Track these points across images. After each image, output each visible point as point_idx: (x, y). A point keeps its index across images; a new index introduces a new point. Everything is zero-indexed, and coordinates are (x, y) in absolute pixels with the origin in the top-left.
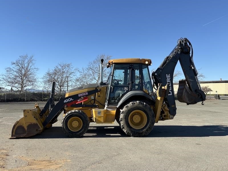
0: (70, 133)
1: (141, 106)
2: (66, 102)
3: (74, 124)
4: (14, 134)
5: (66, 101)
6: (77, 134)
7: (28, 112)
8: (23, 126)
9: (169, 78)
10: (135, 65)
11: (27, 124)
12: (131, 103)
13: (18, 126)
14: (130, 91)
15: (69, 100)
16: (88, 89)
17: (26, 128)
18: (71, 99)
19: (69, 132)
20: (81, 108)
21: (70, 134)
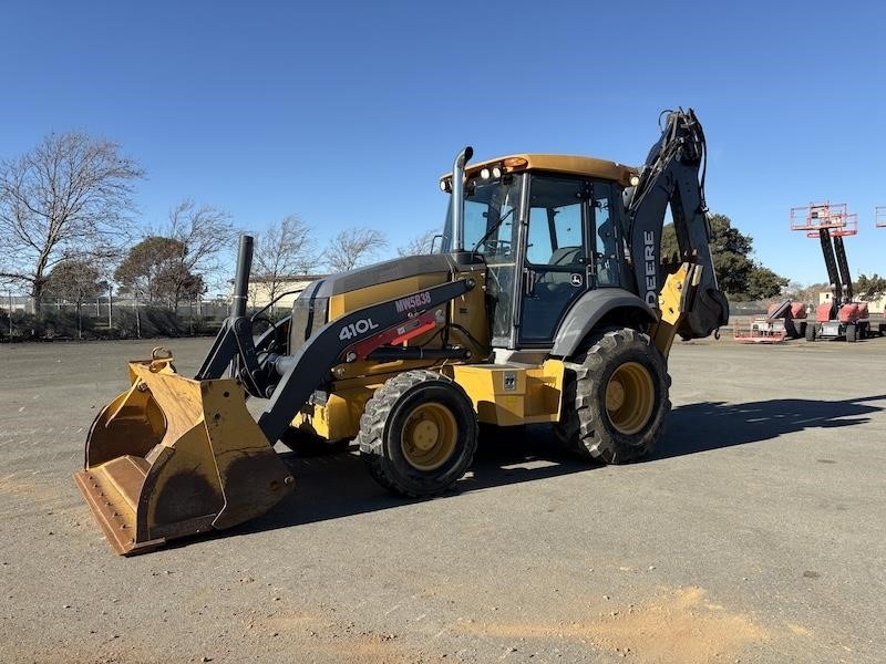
0: (412, 477)
1: (640, 345)
2: (349, 336)
3: (421, 437)
4: (150, 522)
5: (350, 330)
6: (440, 479)
7: (226, 395)
8: (202, 472)
9: (651, 246)
10: (597, 186)
11: (227, 460)
12: (612, 334)
13: (171, 474)
14: (591, 289)
15: (362, 326)
16: (421, 277)
17: (220, 485)
18: (369, 324)
19: (413, 474)
20: (400, 362)
21: (414, 482)
